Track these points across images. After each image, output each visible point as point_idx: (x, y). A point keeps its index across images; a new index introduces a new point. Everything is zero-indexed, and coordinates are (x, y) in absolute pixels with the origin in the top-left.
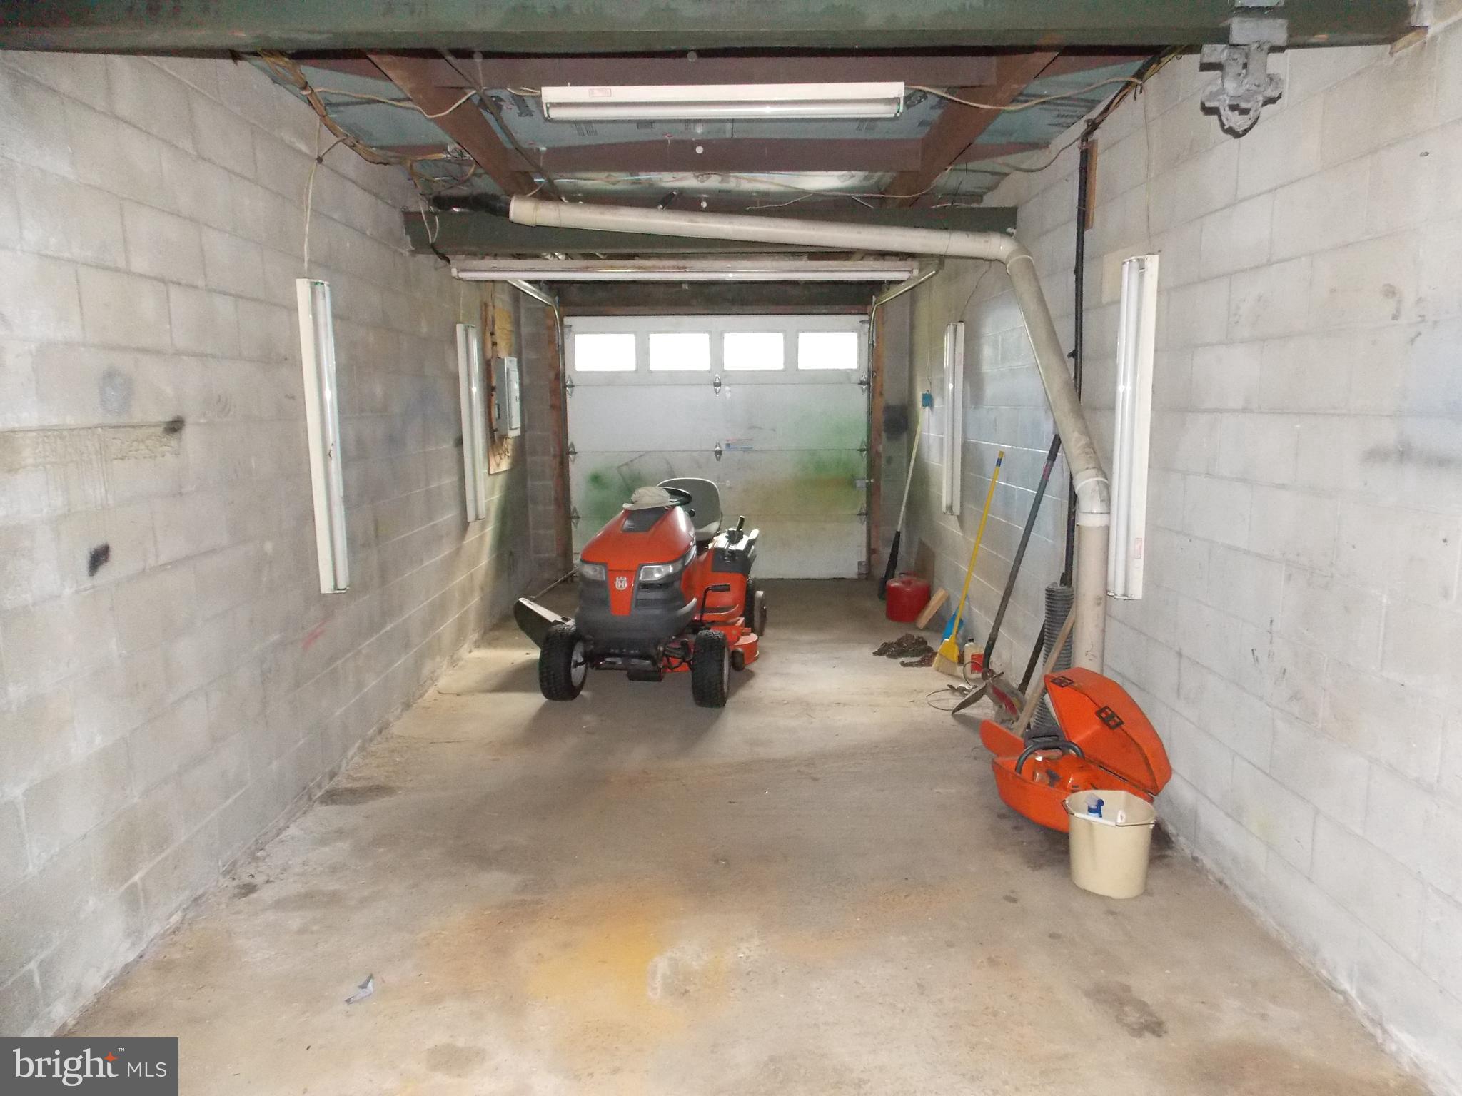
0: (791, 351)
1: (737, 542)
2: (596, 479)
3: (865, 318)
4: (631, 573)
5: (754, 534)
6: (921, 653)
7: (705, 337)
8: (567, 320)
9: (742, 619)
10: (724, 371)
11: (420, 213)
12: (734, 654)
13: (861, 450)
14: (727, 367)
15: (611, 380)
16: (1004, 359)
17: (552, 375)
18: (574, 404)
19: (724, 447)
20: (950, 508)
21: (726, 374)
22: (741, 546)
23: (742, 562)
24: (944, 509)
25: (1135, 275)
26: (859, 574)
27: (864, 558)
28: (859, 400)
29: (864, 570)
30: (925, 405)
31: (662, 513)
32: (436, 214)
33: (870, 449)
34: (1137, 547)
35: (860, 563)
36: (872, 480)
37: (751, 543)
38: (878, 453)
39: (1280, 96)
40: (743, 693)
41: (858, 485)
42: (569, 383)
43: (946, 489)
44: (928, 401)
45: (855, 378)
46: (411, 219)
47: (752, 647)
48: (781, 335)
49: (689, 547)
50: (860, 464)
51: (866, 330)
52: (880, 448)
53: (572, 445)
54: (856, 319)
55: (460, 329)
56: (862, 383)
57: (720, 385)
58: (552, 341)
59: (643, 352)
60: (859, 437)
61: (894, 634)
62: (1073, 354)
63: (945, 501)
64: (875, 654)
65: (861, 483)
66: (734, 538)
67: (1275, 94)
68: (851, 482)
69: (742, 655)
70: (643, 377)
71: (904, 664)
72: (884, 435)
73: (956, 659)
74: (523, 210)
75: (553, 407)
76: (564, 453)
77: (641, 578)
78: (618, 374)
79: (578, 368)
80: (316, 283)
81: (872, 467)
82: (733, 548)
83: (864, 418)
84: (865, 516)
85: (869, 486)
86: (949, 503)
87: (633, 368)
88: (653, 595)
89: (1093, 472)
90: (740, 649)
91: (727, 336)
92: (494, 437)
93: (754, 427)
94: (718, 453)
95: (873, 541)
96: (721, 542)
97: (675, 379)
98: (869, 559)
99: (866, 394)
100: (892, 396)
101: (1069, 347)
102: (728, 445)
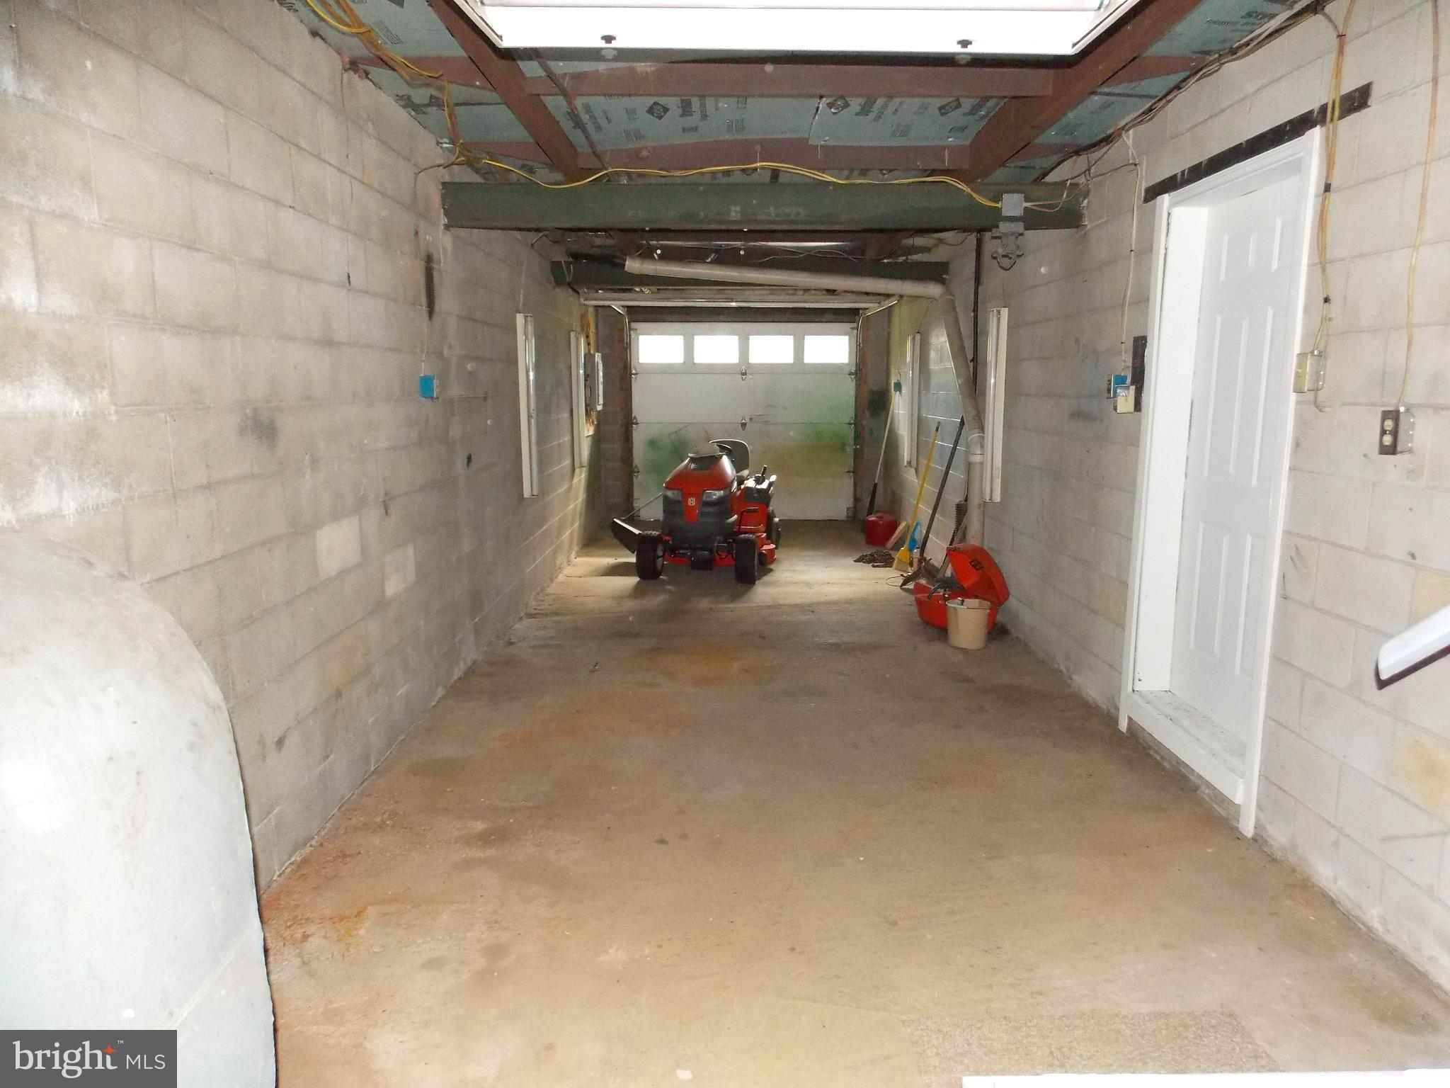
0: (799, 350)
1: (761, 484)
2: (652, 443)
3: (855, 325)
4: (698, 496)
5: (773, 478)
6: (887, 561)
7: (735, 339)
8: (634, 325)
9: (765, 534)
10: (749, 363)
11: (561, 262)
12: (761, 554)
13: (850, 424)
14: (751, 361)
15: (666, 370)
16: (941, 361)
17: (621, 365)
18: (637, 386)
19: (748, 420)
20: (909, 463)
21: (750, 366)
22: (764, 486)
23: (764, 497)
24: (905, 464)
25: (995, 319)
26: (848, 517)
27: (851, 505)
28: (850, 386)
29: (851, 514)
30: (896, 391)
31: (715, 460)
32: (571, 263)
33: (857, 423)
34: (997, 472)
35: (848, 509)
36: (858, 447)
37: (771, 484)
38: (863, 428)
39: (1023, 254)
40: (766, 579)
41: (848, 450)
42: (634, 372)
43: (906, 451)
44: (898, 387)
45: (847, 370)
46: (556, 266)
47: (772, 551)
48: (792, 337)
49: (732, 482)
50: (850, 434)
51: (855, 334)
52: (865, 423)
53: (635, 418)
54: (847, 326)
55: (572, 334)
56: (851, 374)
57: (745, 374)
58: (622, 340)
59: (689, 349)
60: (848, 414)
61: (868, 551)
62: (972, 360)
63: (906, 459)
64: (855, 561)
65: (850, 450)
66: (759, 481)
67: (1021, 253)
68: (843, 447)
69: (765, 554)
70: (690, 368)
71: (874, 566)
72: (867, 414)
73: (908, 562)
74: (633, 265)
75: (621, 389)
76: (628, 423)
77: (704, 499)
78: (671, 365)
79: (641, 361)
80: (527, 316)
81: (858, 436)
82: (759, 487)
83: (853, 400)
84: (852, 474)
85: (856, 451)
86: (909, 460)
87: (681, 361)
88: (710, 509)
89: (977, 430)
90: (764, 551)
91: (751, 337)
92: (589, 408)
93: (770, 406)
94: (744, 425)
95: (858, 493)
96: (750, 483)
97: (711, 369)
98: (855, 507)
99: (854, 383)
100: (873, 384)
101: (970, 356)
102: (751, 419)
